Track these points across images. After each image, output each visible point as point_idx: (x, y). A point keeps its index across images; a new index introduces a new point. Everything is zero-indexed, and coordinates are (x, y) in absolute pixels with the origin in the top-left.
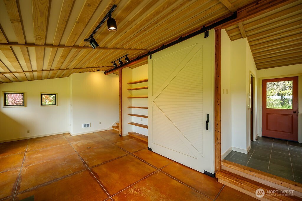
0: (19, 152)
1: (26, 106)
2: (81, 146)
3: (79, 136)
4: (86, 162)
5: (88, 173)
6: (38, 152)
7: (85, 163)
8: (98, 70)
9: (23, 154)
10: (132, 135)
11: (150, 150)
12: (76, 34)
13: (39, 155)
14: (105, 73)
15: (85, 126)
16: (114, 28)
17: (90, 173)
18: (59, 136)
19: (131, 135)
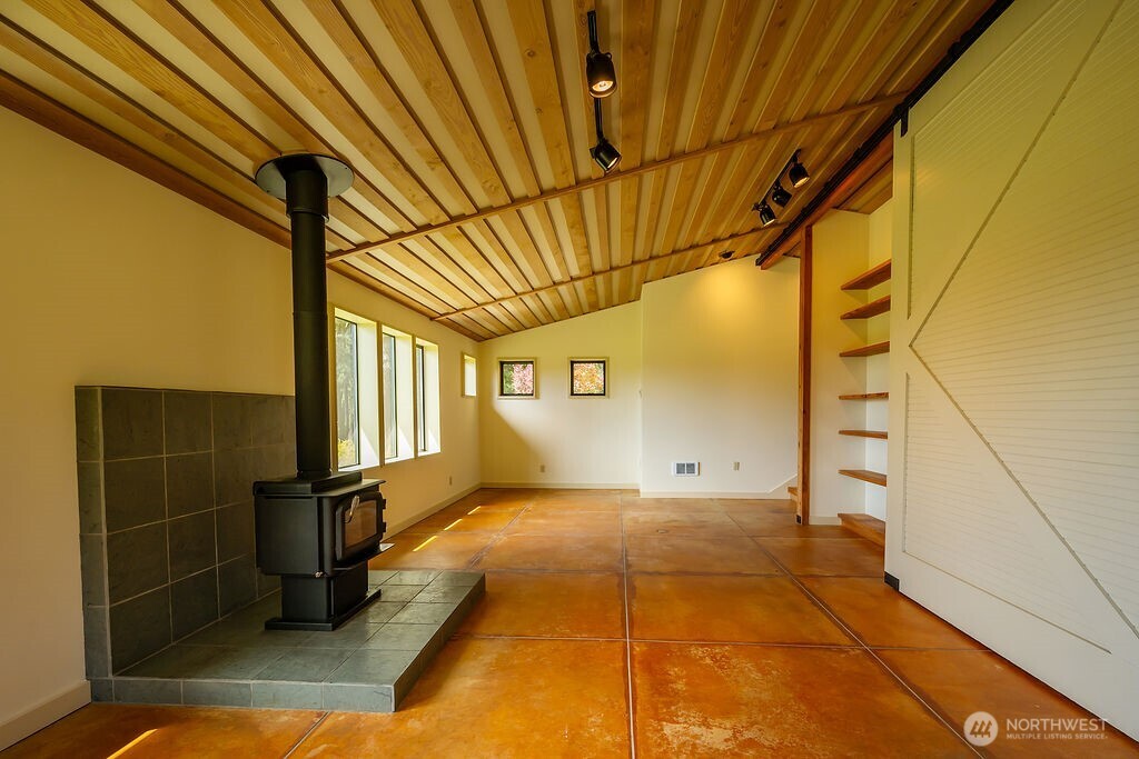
0: (511, 509)
1: (537, 397)
2: (646, 522)
3: (659, 500)
4: (629, 558)
5: (616, 580)
6: (543, 516)
7: (627, 560)
8: (727, 255)
9: (515, 514)
10: (852, 524)
11: (892, 582)
12: (558, 146)
13: (541, 521)
14: (759, 263)
15: (680, 469)
16: (609, 84)
17: (620, 585)
18: (608, 492)
19: (849, 527)
